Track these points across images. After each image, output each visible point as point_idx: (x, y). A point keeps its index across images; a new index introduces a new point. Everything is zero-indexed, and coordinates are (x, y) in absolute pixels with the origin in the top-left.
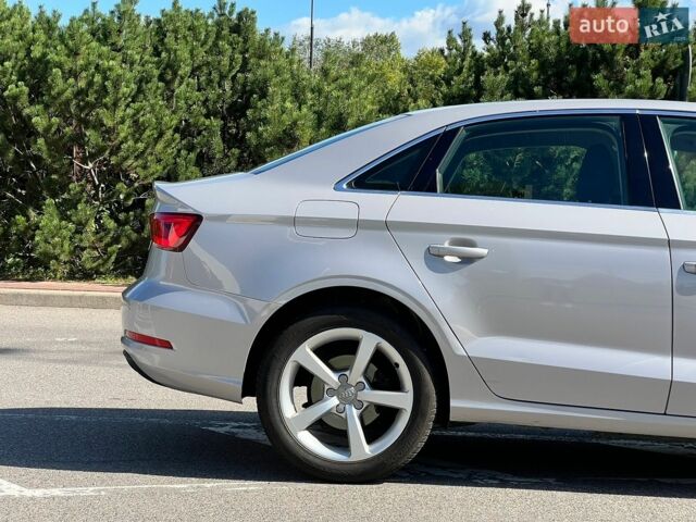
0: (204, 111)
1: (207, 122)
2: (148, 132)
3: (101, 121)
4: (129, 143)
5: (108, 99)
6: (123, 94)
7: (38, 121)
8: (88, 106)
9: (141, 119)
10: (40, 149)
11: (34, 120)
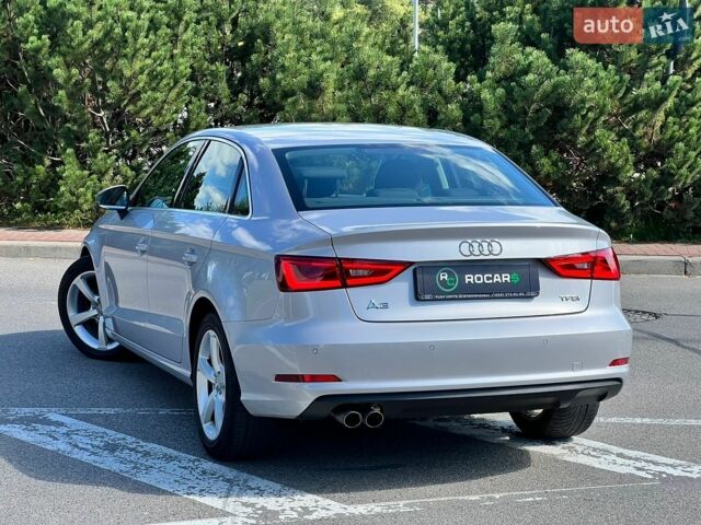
0: (208, 55)
1: (213, 68)
2: (165, 82)
3: (121, 71)
4: (149, 93)
5: (128, 50)
6: (143, 45)
7: (59, 73)
8: (106, 55)
9: (159, 68)
10: (60, 101)
11: (55, 72)
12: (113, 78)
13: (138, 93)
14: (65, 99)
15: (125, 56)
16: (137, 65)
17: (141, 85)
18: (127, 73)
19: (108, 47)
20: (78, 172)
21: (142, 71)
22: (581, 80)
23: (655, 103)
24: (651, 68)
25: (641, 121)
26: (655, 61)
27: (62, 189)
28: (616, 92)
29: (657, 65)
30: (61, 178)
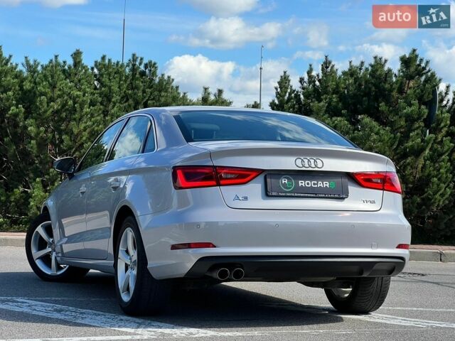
3: (71, 130)
4: (89, 143)
5: (77, 116)
6: (87, 114)
7: (32, 129)
8: (62, 120)
9: (96, 128)
10: (32, 148)
11: (29, 129)
12: (66, 134)
13: (83, 144)
14: (35, 146)
15: (75, 119)
16: (82, 126)
17: (84, 138)
18: (76, 131)
19: (64, 115)
20: (42, 194)
21: (85, 129)
22: (369, 135)
23: (417, 152)
24: (414, 130)
25: (409, 164)
26: (417, 125)
27: (32, 203)
28: (392, 145)
29: (417, 128)
30: (31, 197)
